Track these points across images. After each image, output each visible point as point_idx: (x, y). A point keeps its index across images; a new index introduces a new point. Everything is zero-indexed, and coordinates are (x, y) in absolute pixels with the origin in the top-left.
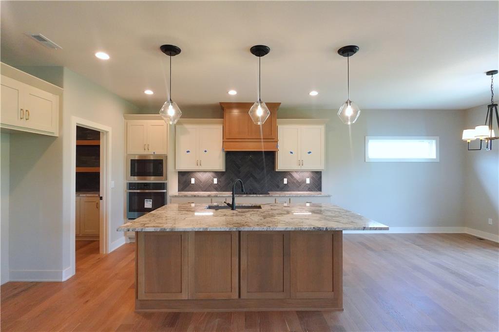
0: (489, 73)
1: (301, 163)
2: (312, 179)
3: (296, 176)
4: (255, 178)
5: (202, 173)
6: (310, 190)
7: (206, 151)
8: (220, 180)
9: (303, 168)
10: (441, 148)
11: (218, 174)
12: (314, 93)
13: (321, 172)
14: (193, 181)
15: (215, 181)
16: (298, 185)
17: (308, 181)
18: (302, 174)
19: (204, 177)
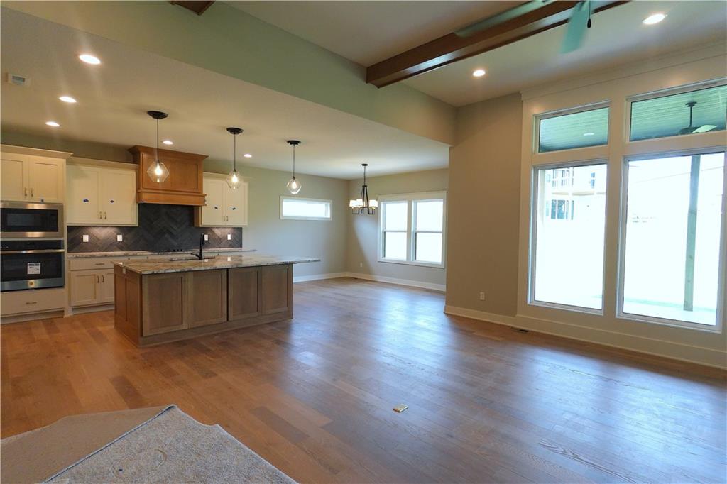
0: (363, 165)
1: (226, 219)
2: (233, 235)
3: (217, 232)
4: (171, 234)
5: (99, 229)
6: (231, 246)
7: (112, 201)
8: (127, 236)
9: (227, 224)
10: (334, 210)
11: (123, 229)
12: (248, 156)
13: (241, 228)
14: (86, 238)
15: (120, 238)
16: (219, 242)
17: (229, 237)
18: (223, 230)
19: (102, 233)
